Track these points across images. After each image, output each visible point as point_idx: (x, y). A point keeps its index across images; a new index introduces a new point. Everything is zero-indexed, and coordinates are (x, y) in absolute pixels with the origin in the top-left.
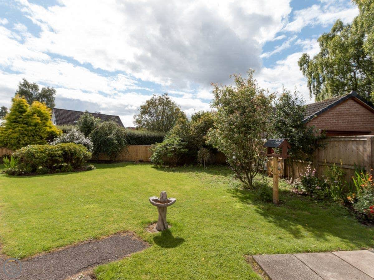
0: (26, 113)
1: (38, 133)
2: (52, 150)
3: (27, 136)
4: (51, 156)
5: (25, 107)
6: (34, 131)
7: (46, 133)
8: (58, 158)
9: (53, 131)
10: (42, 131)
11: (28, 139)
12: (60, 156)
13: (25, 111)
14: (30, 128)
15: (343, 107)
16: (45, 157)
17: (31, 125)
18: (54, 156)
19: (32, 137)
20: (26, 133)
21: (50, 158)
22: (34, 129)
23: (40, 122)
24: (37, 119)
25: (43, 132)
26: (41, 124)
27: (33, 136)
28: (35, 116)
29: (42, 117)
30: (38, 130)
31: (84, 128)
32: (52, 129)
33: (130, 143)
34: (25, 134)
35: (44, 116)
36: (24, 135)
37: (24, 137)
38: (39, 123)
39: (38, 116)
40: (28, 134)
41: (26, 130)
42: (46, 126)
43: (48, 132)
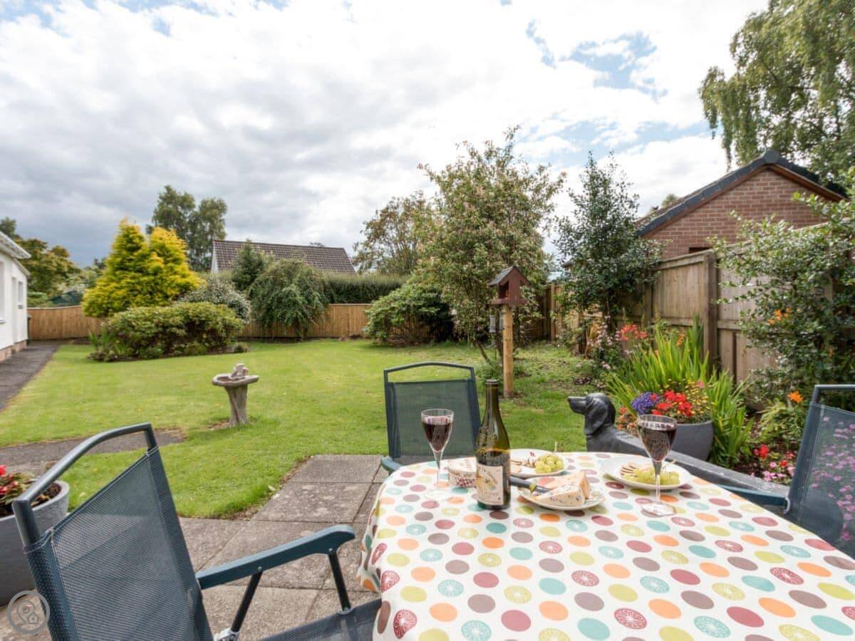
0: (140, 251)
1: (159, 287)
2: (165, 315)
3: (140, 293)
4: (163, 327)
5: (137, 240)
6: (153, 284)
7: (175, 287)
8: (174, 329)
9: (188, 283)
10: (166, 284)
11: (142, 299)
12: (179, 327)
13: (138, 248)
14: (146, 278)
15: (746, 190)
16: (150, 328)
17: (148, 274)
18: (167, 327)
19: (148, 295)
20: (139, 287)
21: (160, 329)
22: (154, 281)
23: (162, 266)
24: (158, 261)
25: (169, 285)
26: (165, 271)
27: (151, 293)
28: (155, 256)
29: (168, 257)
30: (160, 281)
31: (245, 273)
32: (187, 280)
33: (333, 302)
34: (137, 290)
35: (171, 255)
36: (136, 292)
37: (135, 296)
38: (161, 269)
39: (159, 255)
40: (142, 289)
41: (139, 283)
42: (175, 273)
43: (178, 285)
